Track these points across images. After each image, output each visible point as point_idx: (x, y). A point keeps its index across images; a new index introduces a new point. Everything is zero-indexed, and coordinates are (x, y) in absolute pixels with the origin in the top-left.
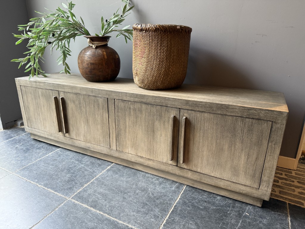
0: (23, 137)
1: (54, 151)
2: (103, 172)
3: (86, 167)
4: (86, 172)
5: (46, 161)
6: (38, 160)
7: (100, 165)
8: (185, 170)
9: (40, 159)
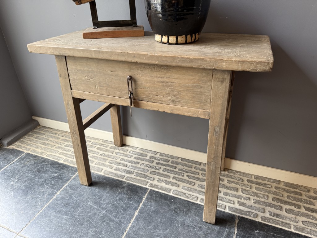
0: (16, 167)
1: (61, 188)
2: (132, 222)
3: (108, 215)
4: (111, 224)
5: (57, 207)
6: (46, 206)
7: (125, 210)
9: (48, 204)
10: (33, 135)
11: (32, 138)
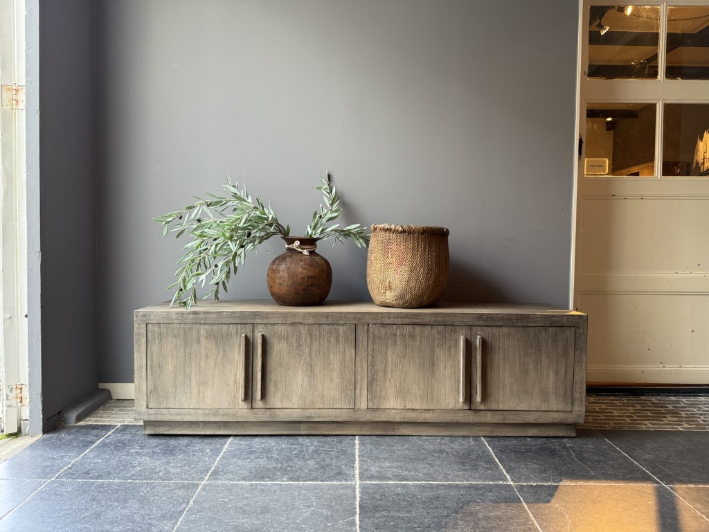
0: (119, 438)
1: (226, 442)
2: (356, 447)
3: (321, 448)
4: (332, 453)
5: (237, 456)
7: (339, 442)
8: (482, 412)
9: (220, 456)
10: (112, 410)
11: (114, 412)
